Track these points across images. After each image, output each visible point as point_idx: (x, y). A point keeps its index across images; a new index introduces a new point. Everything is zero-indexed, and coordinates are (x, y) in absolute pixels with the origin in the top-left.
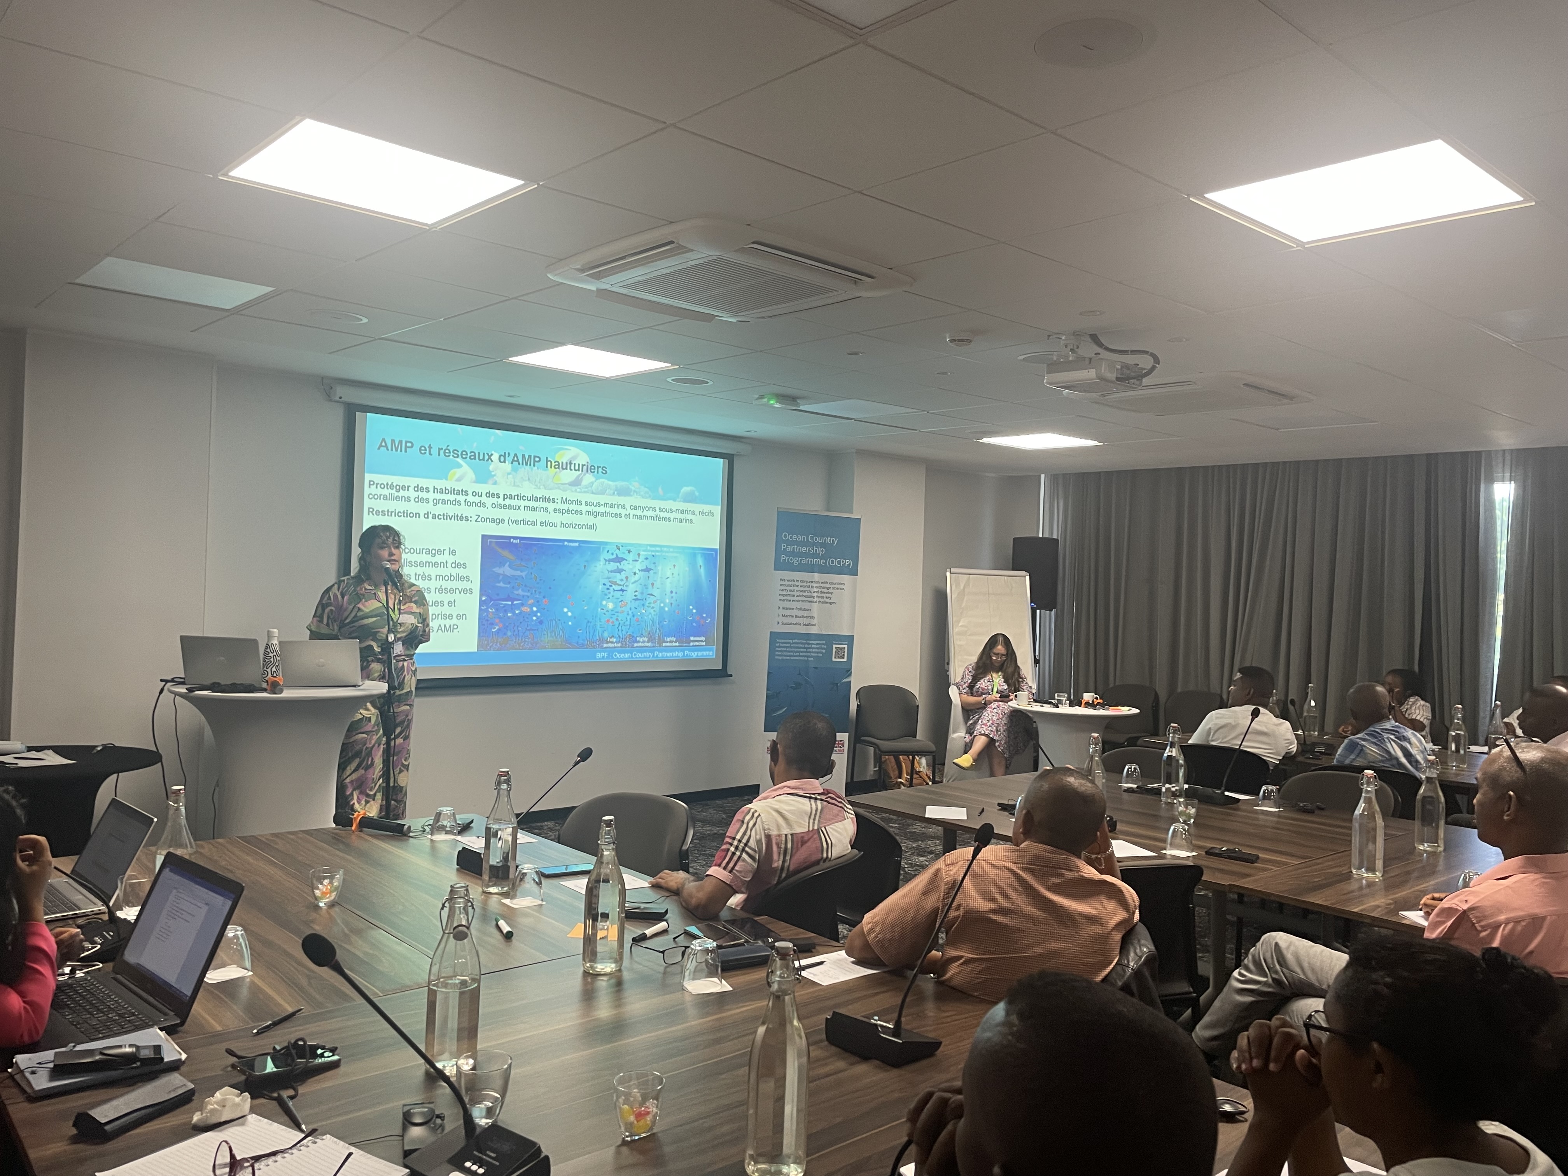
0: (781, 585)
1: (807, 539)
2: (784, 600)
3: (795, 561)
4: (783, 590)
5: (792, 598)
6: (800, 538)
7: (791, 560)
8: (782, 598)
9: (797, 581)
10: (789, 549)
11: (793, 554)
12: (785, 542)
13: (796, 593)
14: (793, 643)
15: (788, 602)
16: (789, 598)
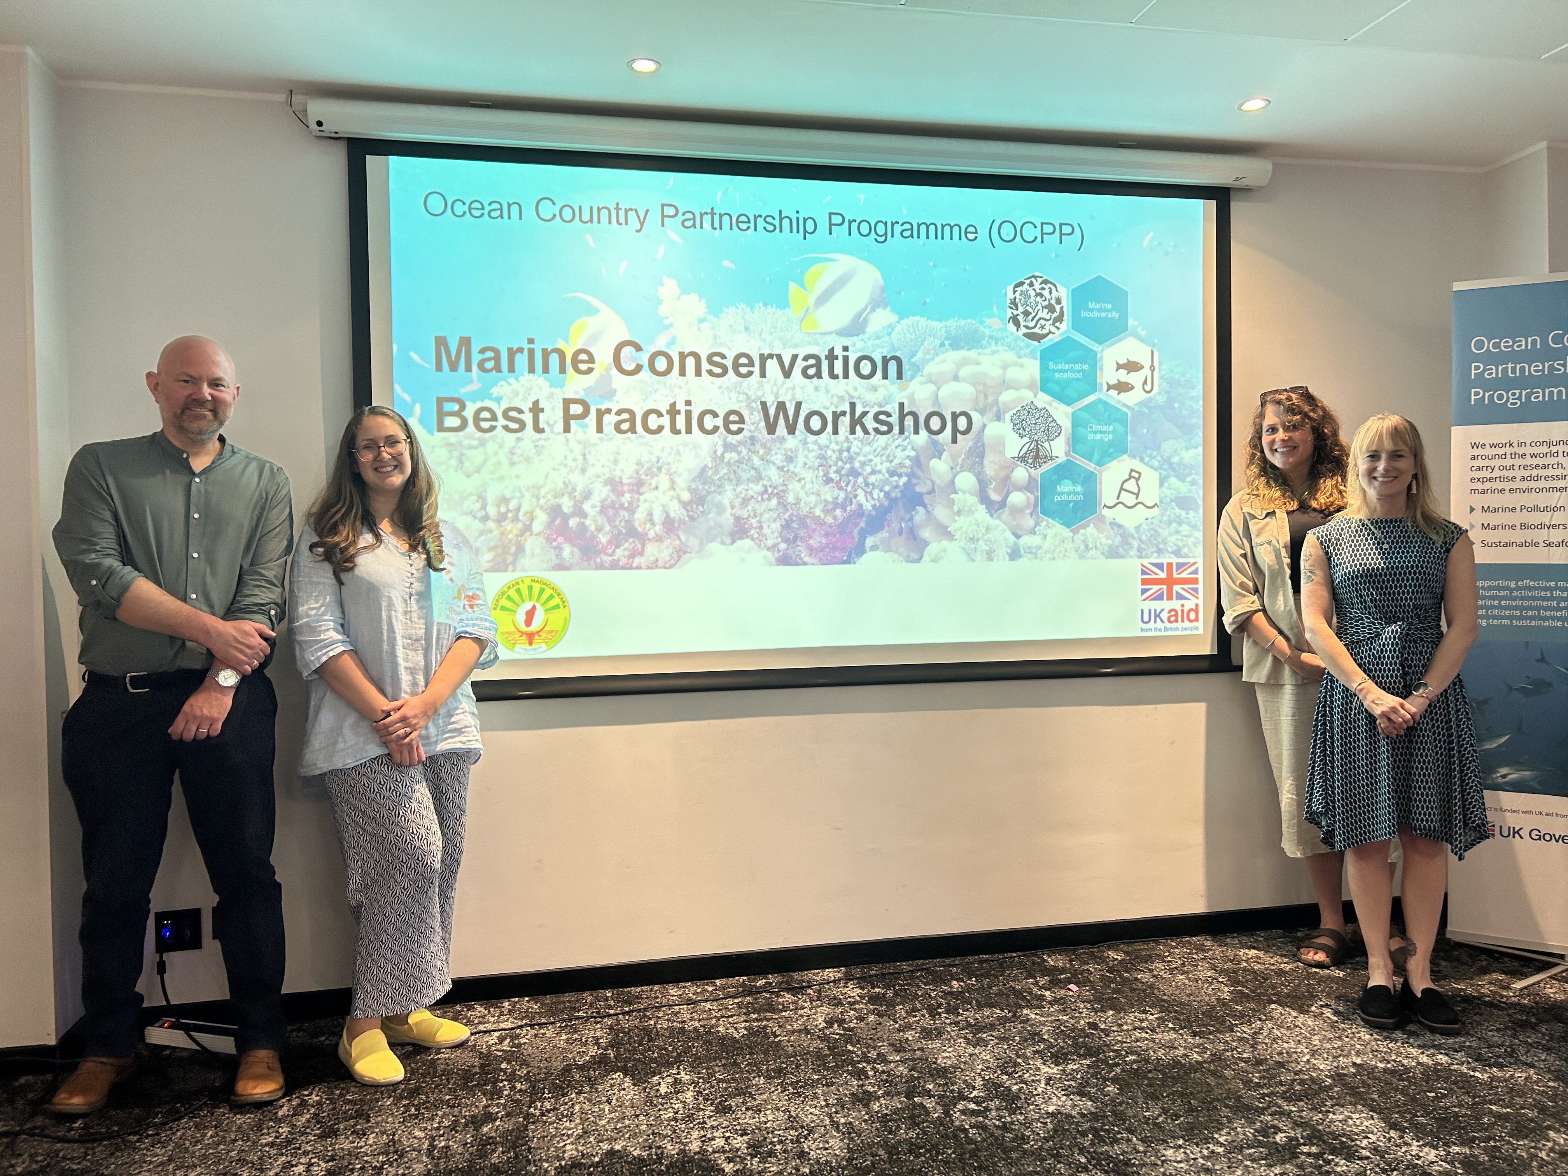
0: (1474, 458)
1: (1544, 342)
2: (1484, 492)
3: (1512, 399)
4: (1479, 469)
5: (1507, 486)
6: (1523, 344)
7: (1500, 397)
8: (1479, 486)
9: (1520, 444)
10: (1494, 372)
11: (1506, 383)
12: (1477, 358)
13: (1519, 474)
14: (1518, 588)
15: (1497, 495)
16: (1499, 485)
